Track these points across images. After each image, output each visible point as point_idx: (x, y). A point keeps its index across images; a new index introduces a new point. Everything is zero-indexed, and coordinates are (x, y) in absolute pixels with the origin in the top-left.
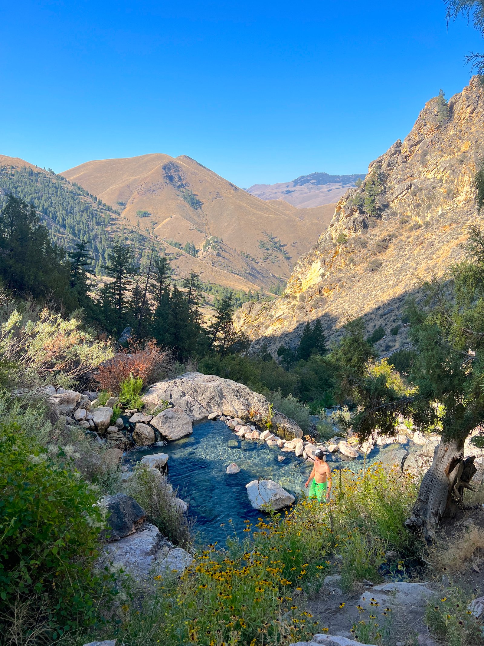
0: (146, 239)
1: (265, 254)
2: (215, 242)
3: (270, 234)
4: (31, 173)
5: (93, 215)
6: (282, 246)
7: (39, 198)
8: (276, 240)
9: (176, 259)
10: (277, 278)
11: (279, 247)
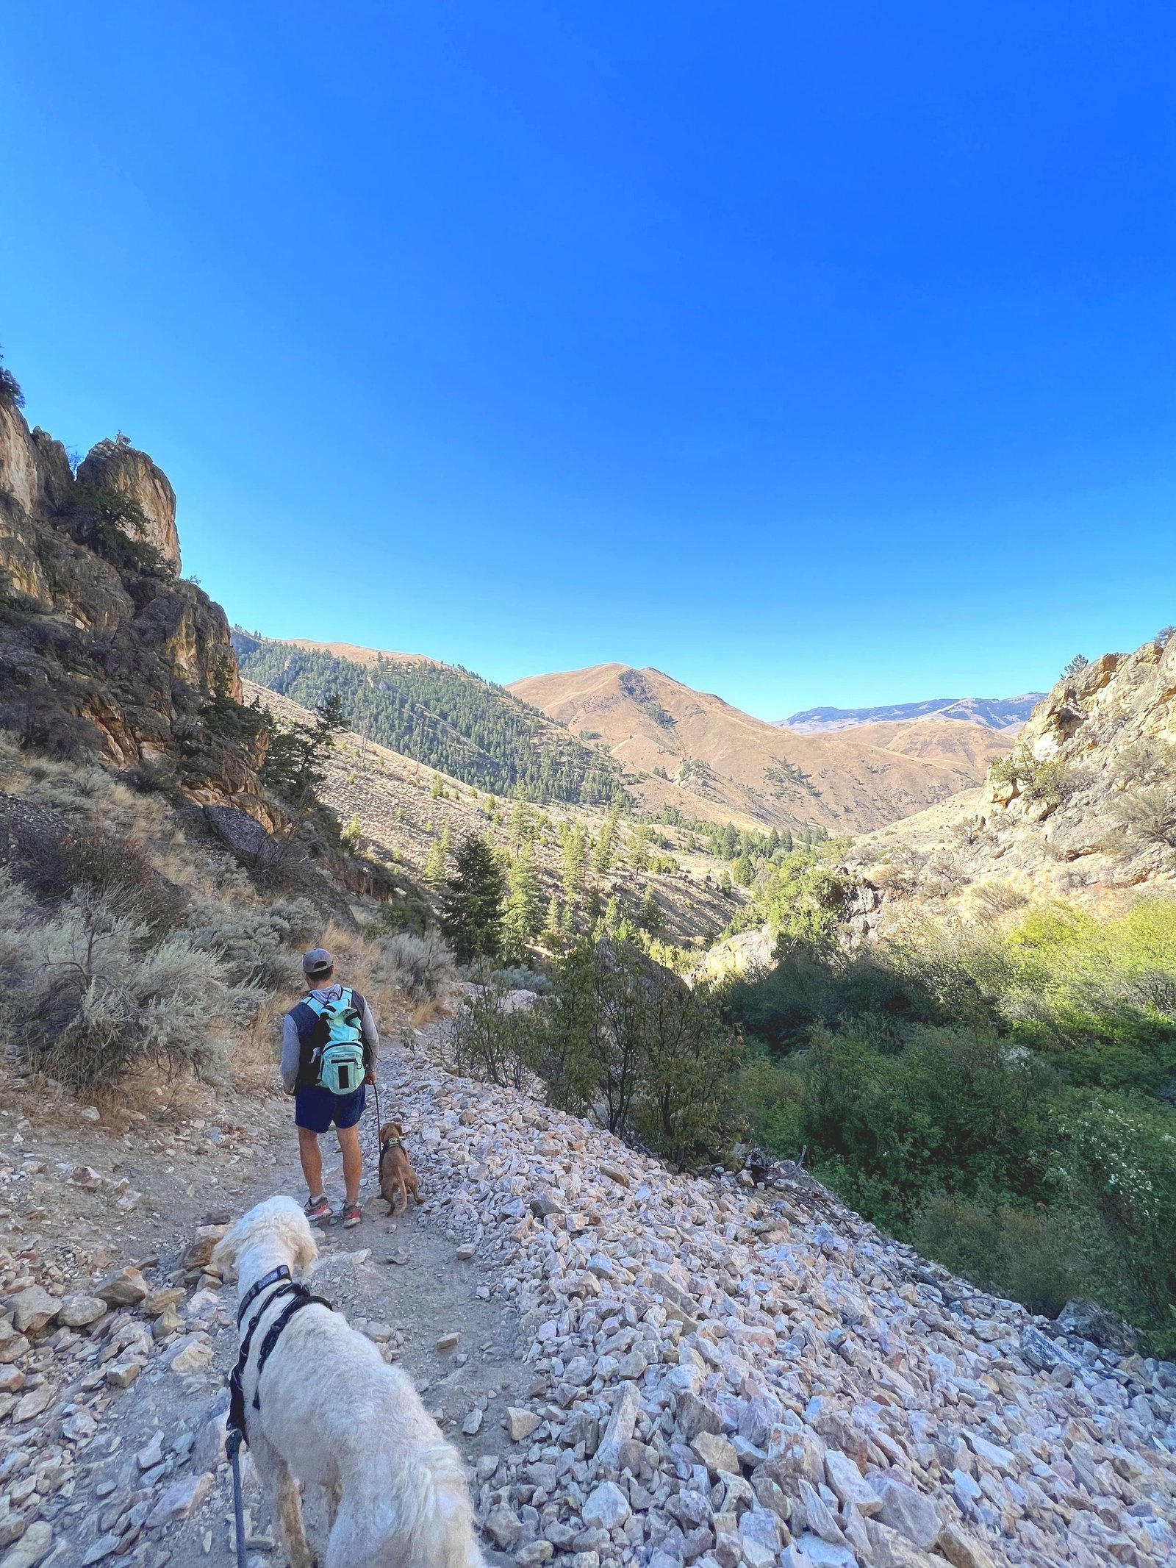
0: (592, 753)
1: (778, 788)
2: (699, 766)
3: (782, 760)
4: (433, 669)
5: (513, 721)
6: (805, 777)
7: (438, 700)
8: (794, 768)
9: (638, 782)
10: (802, 824)
11: (800, 778)
